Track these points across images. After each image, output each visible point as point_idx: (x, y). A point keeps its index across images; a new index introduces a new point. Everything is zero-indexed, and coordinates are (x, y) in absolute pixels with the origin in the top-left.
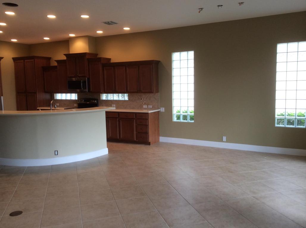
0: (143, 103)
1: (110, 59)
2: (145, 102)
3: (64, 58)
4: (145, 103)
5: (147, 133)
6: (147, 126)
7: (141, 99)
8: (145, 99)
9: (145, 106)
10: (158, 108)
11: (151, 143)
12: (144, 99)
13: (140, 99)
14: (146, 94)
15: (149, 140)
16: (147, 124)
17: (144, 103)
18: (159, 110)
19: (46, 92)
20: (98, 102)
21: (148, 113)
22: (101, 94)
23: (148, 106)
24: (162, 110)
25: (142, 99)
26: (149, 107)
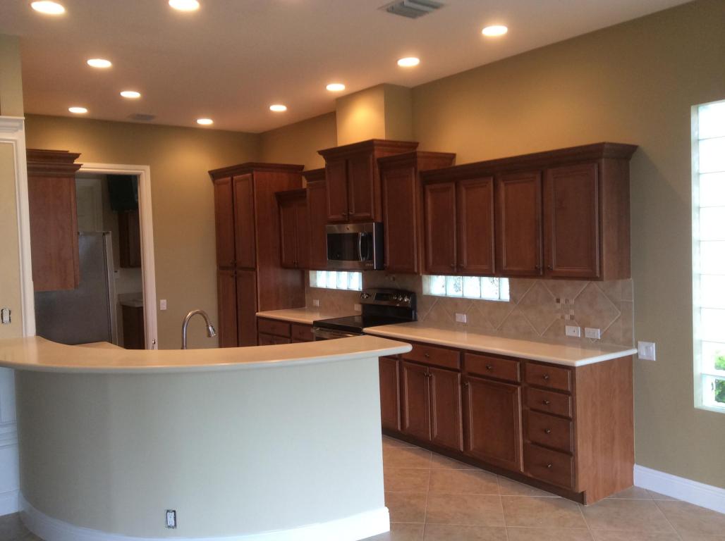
0: (563, 317)
1: (453, 156)
2: (572, 312)
3: (320, 163)
4: (572, 318)
5: (567, 452)
6: (567, 421)
7: (558, 301)
8: (572, 302)
9: (572, 331)
10: (629, 345)
11: (588, 497)
12: (567, 301)
13: (555, 299)
14: (577, 282)
15: (576, 483)
16: (570, 415)
17: (567, 317)
18: (633, 352)
19: (284, 266)
20: (414, 302)
21: (572, 369)
22: (425, 277)
23: (587, 329)
24: (647, 351)
25: (562, 301)
26: (586, 336)
